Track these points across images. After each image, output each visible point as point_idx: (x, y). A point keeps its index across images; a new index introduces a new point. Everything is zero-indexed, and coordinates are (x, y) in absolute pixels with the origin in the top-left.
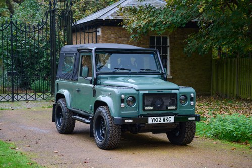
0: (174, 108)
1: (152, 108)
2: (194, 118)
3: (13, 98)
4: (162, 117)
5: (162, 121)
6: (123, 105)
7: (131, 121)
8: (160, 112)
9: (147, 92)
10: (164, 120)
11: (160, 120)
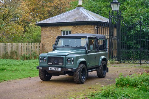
0: (62, 64)
1: (51, 63)
4: (55, 68)
5: (55, 70)
6: (41, 61)
7: (42, 68)
8: (55, 66)
9: (49, 56)
10: (56, 69)
11: (54, 69)
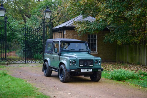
0: (92, 65)
2: (100, 70)
3: (25, 62)
4: (87, 69)
6: (71, 64)
7: (74, 70)
8: (86, 67)
9: (81, 59)
10: (88, 70)
